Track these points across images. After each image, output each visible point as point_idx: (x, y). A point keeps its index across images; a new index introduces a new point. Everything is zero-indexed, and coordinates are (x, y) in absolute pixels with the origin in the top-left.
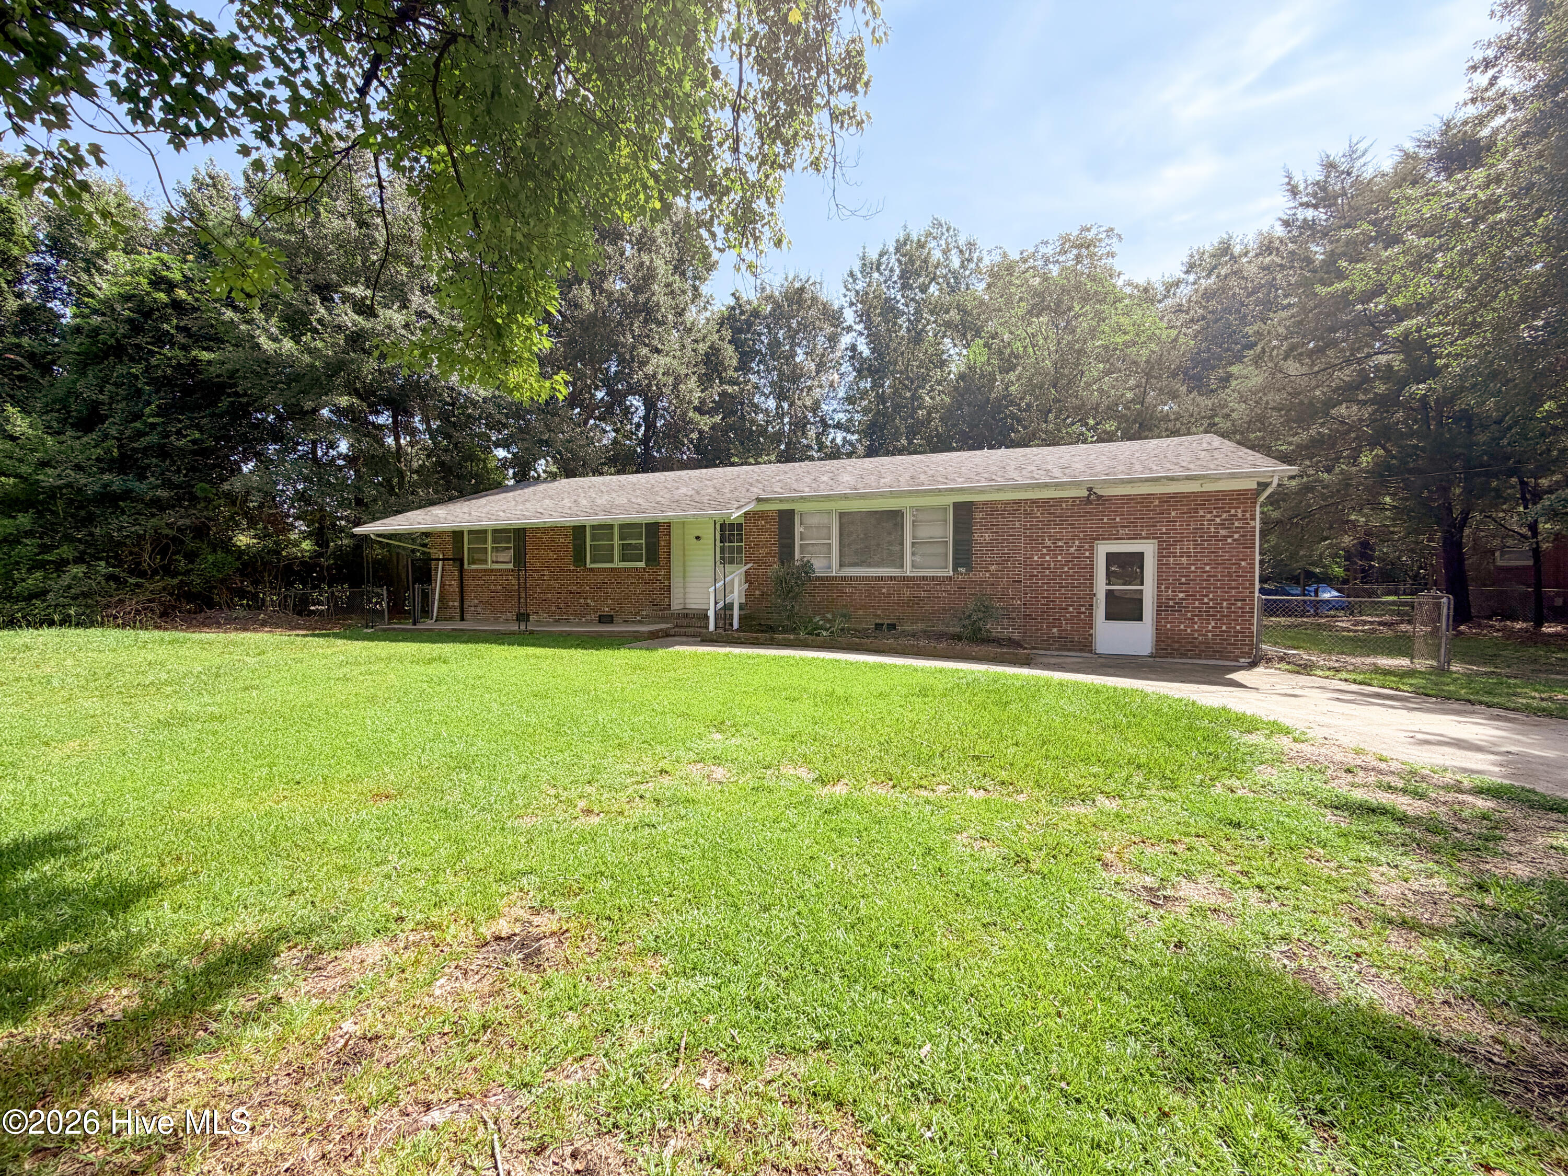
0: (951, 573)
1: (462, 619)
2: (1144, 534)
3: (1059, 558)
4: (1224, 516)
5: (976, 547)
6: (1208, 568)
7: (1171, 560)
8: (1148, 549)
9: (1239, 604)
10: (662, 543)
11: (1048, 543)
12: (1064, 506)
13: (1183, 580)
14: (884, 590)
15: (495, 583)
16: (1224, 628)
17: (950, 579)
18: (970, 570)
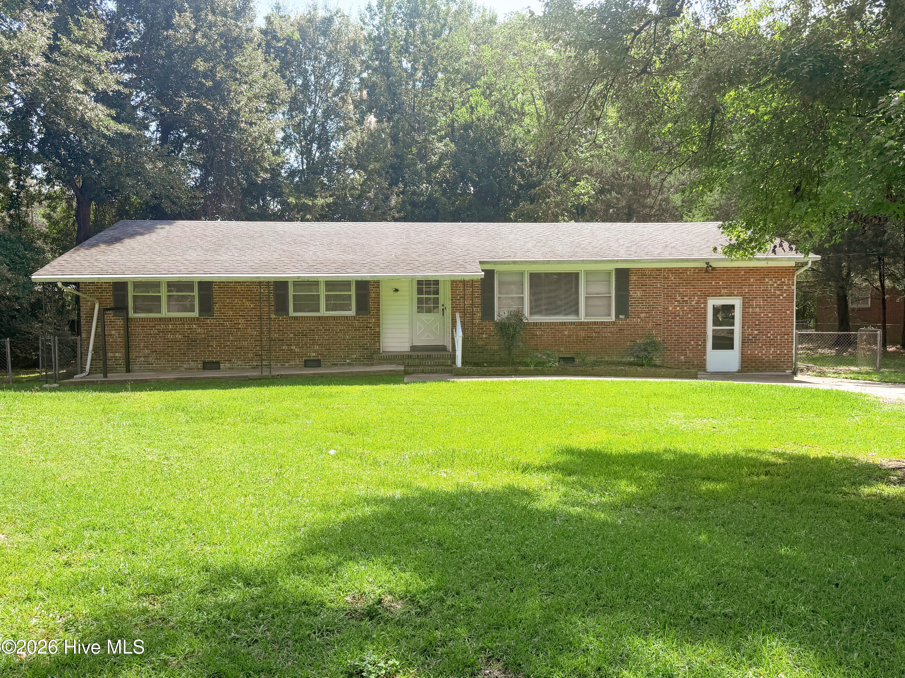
0: (614, 319)
1: (128, 371)
2: (735, 292)
3: (685, 308)
4: (779, 282)
5: (631, 301)
6: (770, 315)
7: (751, 310)
8: (737, 302)
9: (786, 337)
10: (373, 295)
11: (679, 298)
12: (688, 273)
13: (757, 322)
14: (566, 333)
16: (778, 352)
17: (614, 323)
18: (627, 317)
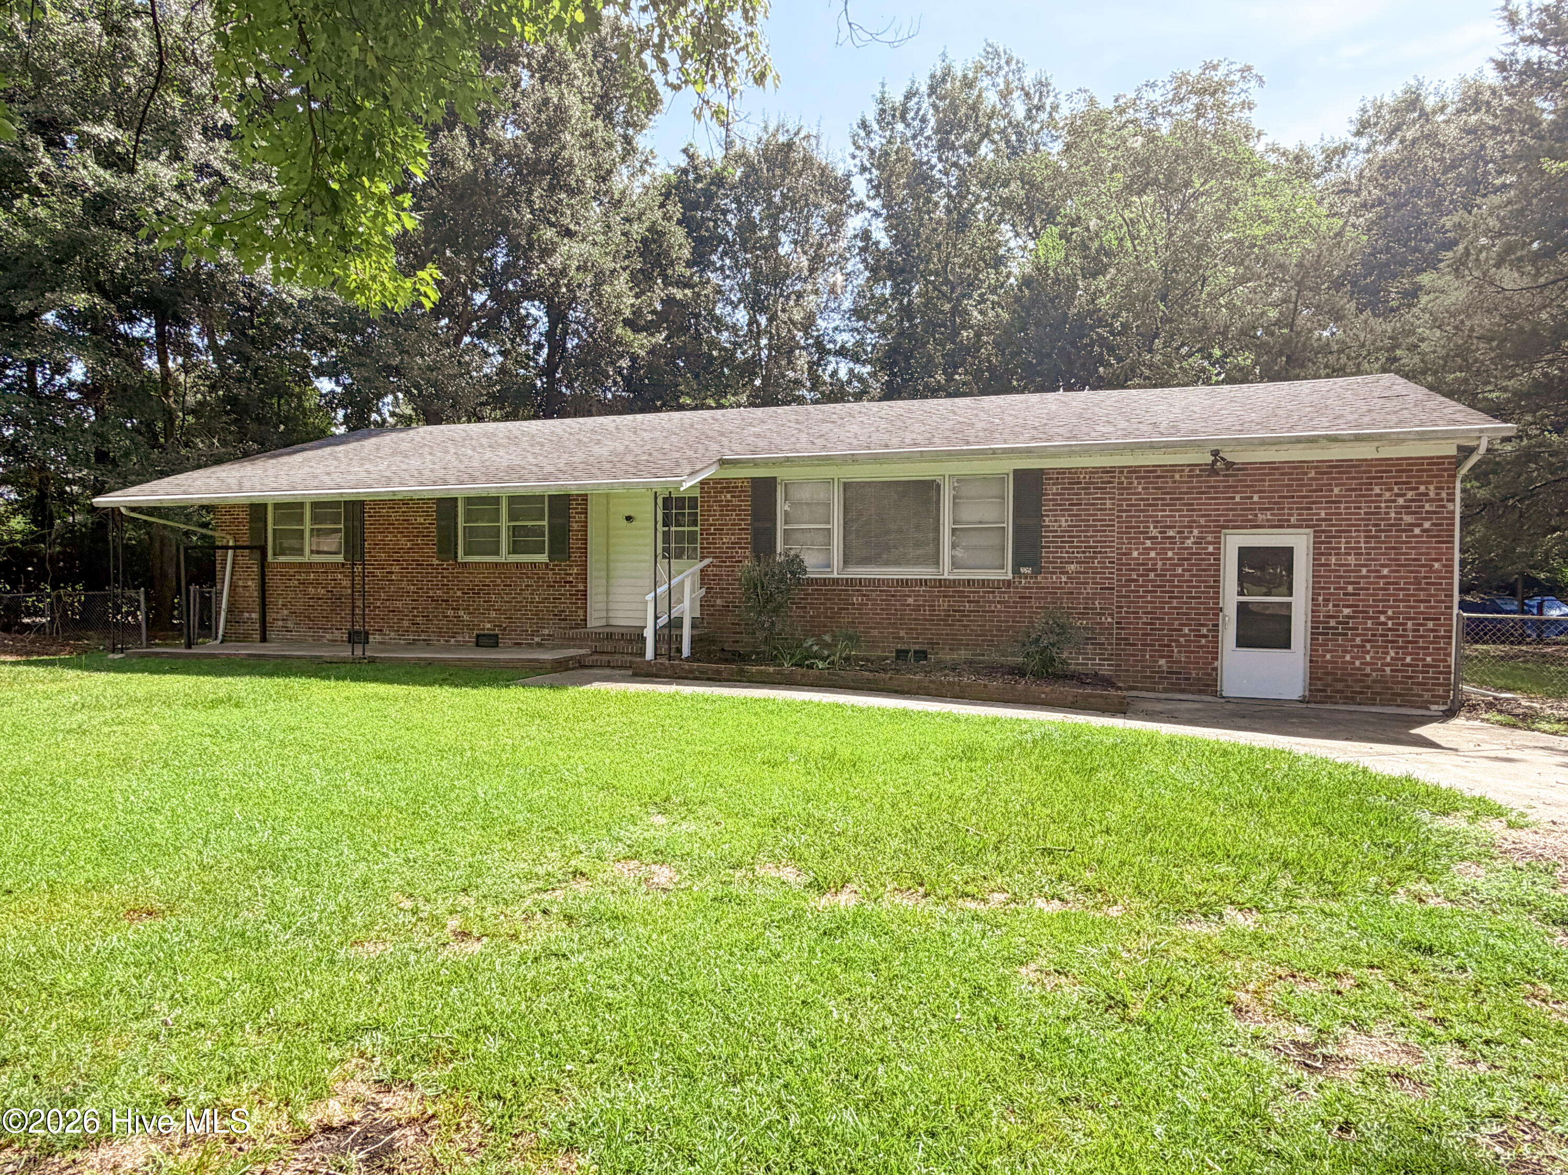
0: (1010, 576)
1: (264, 639)
2: (1293, 520)
3: (1170, 554)
4: (1410, 494)
5: (1047, 537)
6: (1385, 571)
7: (1333, 560)
8: (1300, 542)
9: (1430, 625)
10: (575, 526)
11: (1154, 532)
12: (1177, 476)
13: (1350, 588)
14: (910, 601)
15: (316, 584)
16: (1408, 659)
17: (1008, 583)
18: (1038, 570)
